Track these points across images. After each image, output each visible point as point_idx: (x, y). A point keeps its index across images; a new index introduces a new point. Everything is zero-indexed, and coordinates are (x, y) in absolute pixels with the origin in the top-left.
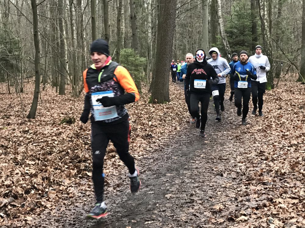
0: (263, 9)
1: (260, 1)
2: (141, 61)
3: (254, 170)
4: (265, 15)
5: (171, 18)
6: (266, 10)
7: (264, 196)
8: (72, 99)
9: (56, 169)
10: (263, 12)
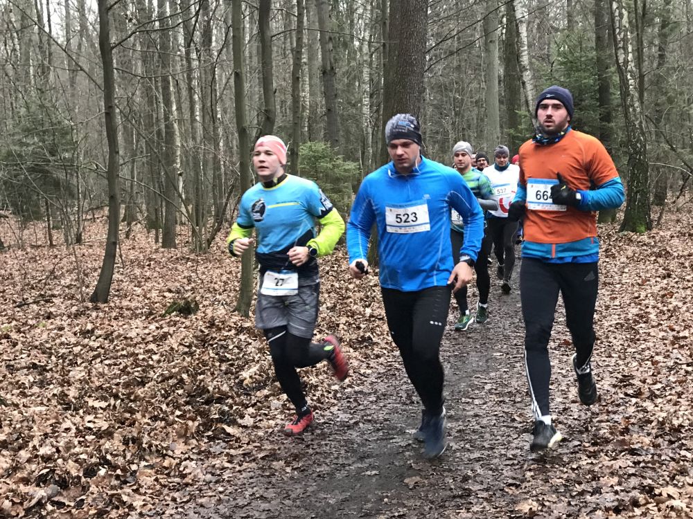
0: (625, 49)
1: (618, 30)
2: (345, 171)
3: (608, 421)
4: (628, 62)
5: (413, 72)
6: (630, 50)
7: (634, 482)
8: (192, 256)
9: (155, 419)
10: (623, 56)
